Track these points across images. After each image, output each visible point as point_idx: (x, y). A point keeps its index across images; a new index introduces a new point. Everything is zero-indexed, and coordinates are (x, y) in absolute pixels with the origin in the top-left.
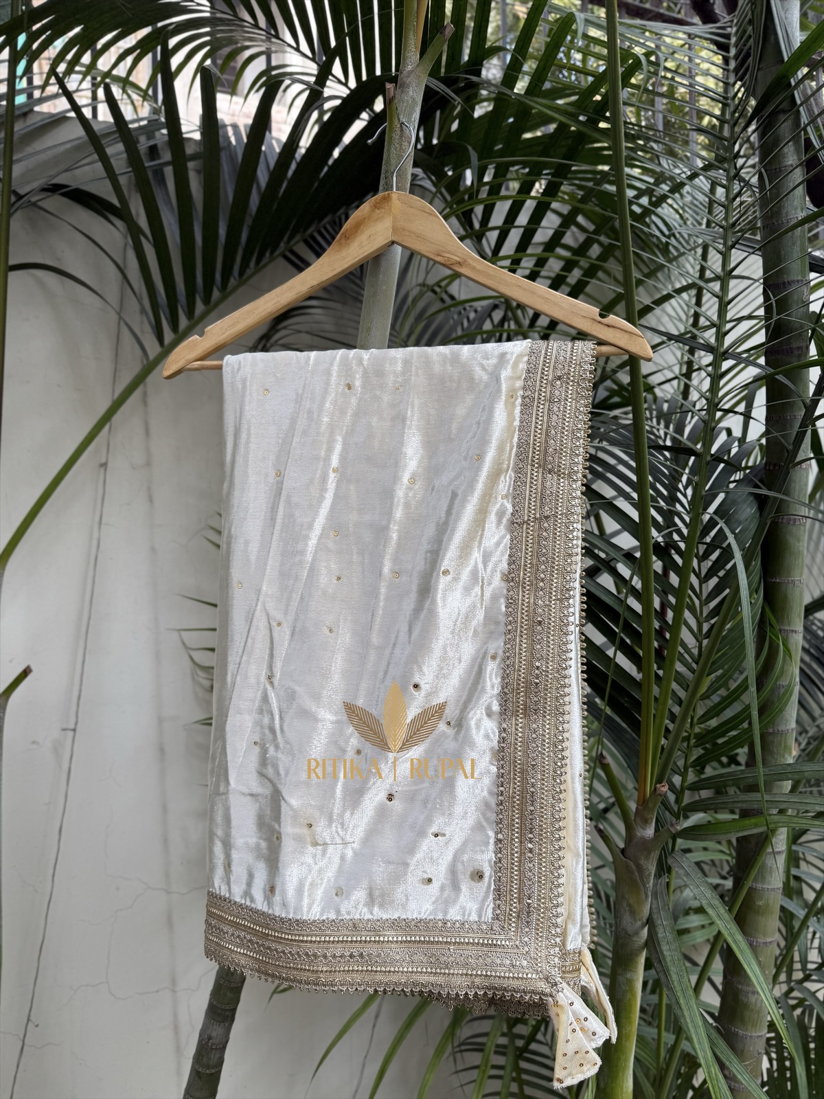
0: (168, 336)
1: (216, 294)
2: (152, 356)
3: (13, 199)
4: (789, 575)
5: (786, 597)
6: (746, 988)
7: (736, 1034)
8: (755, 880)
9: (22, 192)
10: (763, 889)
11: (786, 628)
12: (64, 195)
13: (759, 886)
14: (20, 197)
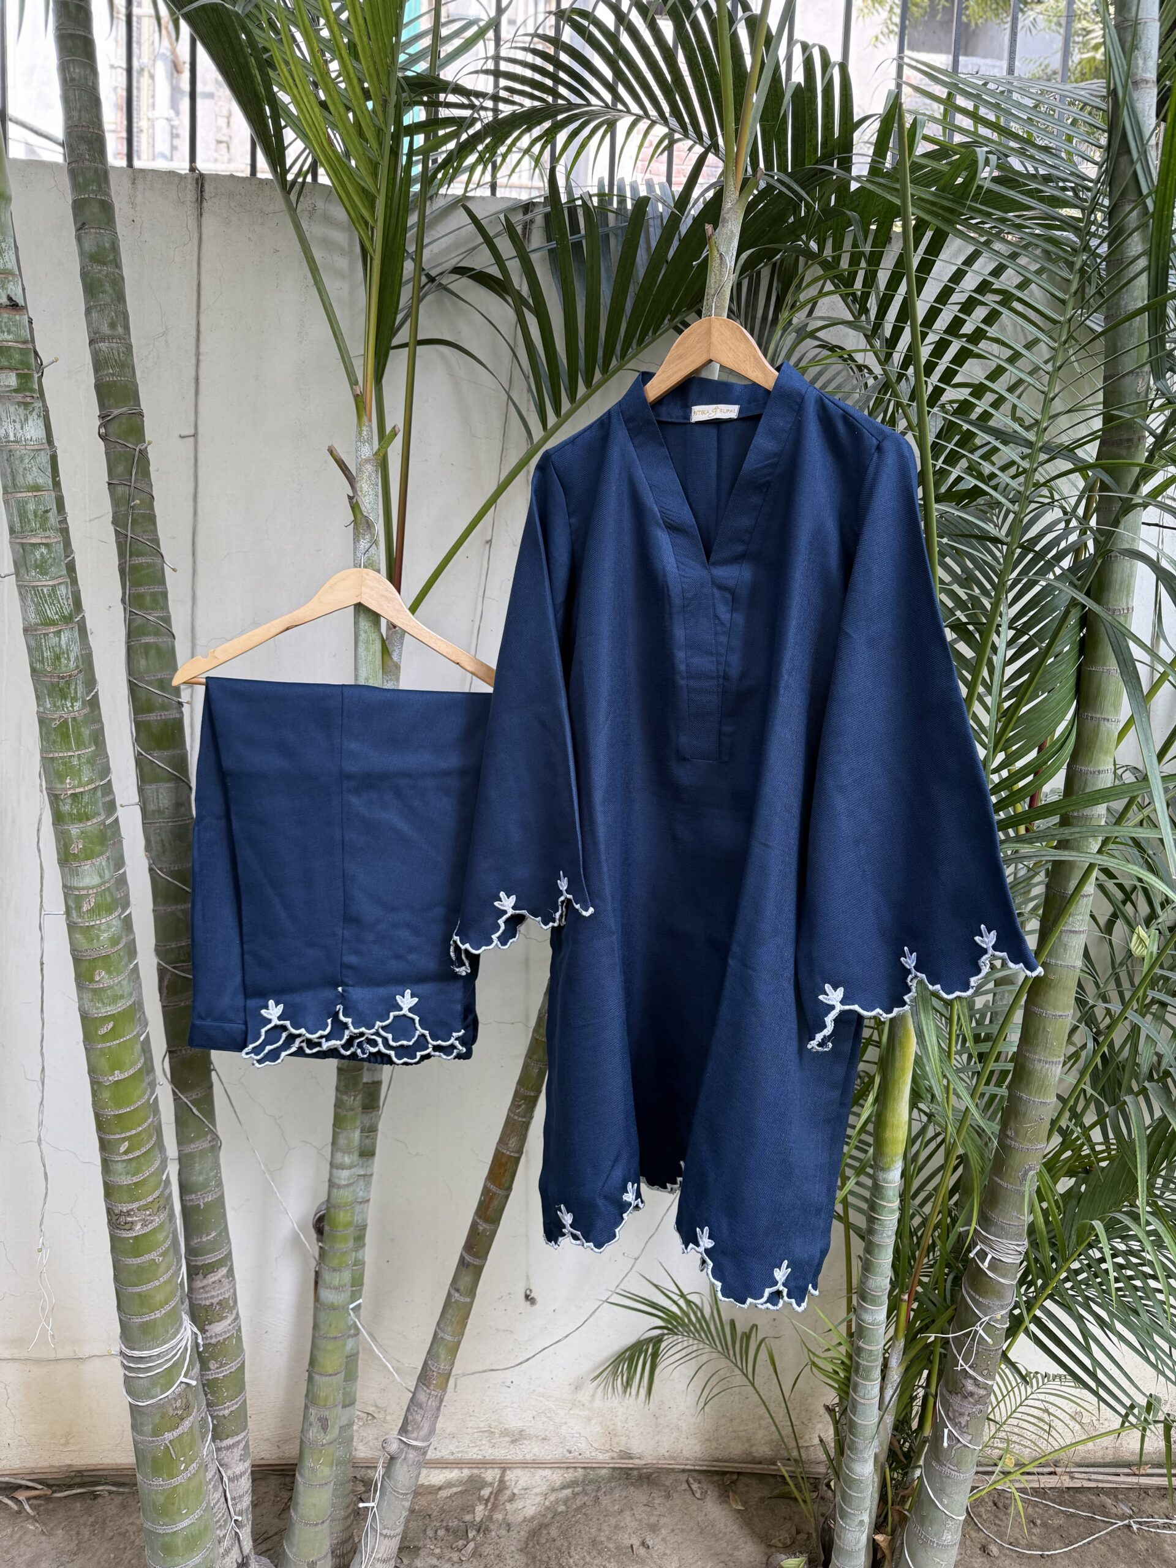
0: (552, 419)
1: (598, 375)
2: (536, 439)
3: (424, 279)
4: (1104, 664)
5: (1099, 688)
6: (1032, 1056)
7: (1020, 1098)
8: (1049, 955)
9: (433, 273)
10: (1056, 965)
11: (1098, 716)
12: (470, 277)
13: (1053, 961)
14: (431, 279)
